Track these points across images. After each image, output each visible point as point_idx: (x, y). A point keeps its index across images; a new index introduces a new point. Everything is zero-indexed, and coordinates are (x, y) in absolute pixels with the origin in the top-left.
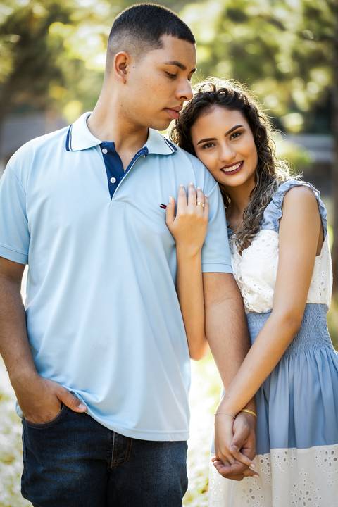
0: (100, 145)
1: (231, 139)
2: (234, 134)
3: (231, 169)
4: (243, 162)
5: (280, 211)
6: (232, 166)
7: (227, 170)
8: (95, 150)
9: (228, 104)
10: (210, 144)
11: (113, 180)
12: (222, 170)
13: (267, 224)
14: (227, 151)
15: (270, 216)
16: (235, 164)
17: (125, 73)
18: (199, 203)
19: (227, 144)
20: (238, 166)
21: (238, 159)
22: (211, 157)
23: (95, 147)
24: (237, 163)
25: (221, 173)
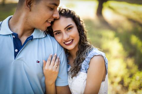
0: (12, 34)
1: (67, 30)
2: (69, 28)
3: (68, 43)
4: (73, 40)
5: (88, 65)
6: (68, 41)
7: (66, 43)
8: (10, 36)
9: (66, 15)
10: (59, 32)
11: (16, 50)
12: (64, 43)
13: (83, 70)
14: (66, 36)
15: (84, 67)
16: (69, 41)
17: (30, 6)
18: (55, 65)
19: (65, 32)
20: (70, 41)
21: (71, 39)
22: (59, 38)
23: (10, 35)
24: (70, 40)
25: (64, 44)
